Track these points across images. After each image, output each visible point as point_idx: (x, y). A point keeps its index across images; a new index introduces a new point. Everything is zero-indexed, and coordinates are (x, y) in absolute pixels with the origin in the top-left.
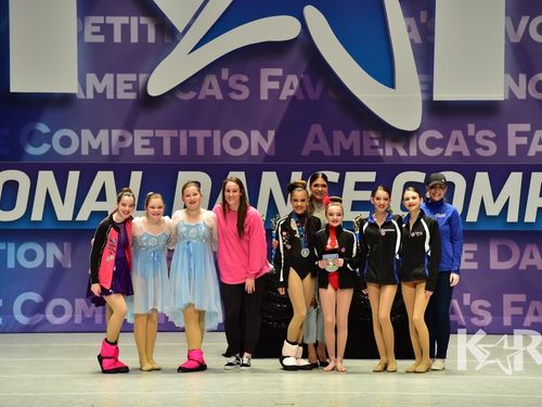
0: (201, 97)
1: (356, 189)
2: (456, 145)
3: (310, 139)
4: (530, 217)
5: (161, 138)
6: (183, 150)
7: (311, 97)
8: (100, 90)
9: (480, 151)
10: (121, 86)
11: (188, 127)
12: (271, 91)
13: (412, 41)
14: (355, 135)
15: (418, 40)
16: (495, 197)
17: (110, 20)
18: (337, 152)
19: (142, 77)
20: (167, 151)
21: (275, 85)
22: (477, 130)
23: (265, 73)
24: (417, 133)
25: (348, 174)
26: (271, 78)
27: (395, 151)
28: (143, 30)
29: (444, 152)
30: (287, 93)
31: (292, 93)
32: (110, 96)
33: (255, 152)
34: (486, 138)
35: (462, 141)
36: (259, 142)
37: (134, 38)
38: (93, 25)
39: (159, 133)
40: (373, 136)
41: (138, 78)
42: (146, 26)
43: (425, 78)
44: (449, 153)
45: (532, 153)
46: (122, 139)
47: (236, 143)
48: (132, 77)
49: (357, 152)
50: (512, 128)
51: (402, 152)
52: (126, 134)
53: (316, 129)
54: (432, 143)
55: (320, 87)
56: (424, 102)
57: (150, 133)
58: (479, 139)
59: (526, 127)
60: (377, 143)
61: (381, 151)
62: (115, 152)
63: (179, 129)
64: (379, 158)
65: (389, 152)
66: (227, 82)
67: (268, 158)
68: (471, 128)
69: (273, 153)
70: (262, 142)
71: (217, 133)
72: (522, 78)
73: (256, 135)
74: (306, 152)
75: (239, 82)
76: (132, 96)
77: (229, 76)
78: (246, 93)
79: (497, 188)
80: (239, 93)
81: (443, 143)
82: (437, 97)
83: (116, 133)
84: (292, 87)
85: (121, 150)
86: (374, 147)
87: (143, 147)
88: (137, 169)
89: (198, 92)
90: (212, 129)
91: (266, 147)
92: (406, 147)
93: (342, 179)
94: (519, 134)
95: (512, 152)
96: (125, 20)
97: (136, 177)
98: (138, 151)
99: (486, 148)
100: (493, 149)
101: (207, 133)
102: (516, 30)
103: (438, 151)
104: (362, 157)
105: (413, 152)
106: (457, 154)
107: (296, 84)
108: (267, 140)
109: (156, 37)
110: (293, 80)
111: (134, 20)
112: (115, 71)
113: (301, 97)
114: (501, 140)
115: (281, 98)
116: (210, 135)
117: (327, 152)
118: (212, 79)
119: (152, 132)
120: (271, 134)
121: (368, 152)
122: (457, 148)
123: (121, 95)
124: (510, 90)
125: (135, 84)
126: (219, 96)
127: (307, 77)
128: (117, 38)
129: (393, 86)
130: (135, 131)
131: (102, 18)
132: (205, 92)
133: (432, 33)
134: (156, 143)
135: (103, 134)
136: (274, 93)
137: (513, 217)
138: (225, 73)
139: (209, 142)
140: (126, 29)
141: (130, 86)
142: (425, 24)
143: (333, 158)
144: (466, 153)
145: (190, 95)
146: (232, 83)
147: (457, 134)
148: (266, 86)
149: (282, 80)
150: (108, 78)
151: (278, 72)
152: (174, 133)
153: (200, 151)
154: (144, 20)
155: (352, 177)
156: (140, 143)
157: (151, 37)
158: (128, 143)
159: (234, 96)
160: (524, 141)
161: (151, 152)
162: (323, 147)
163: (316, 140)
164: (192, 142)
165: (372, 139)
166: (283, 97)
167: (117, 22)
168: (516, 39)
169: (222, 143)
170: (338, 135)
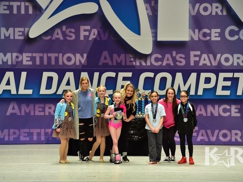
0: (54, 38)
1: (123, 80)
2: (168, 61)
3: (102, 58)
4: (200, 92)
5: (35, 57)
6: (45, 62)
7: (103, 39)
8: (7, 35)
9: (178, 63)
10: (17, 34)
11: (48, 52)
12: (85, 36)
13: (148, 14)
14: (123, 56)
15: (151, 14)
16: (185, 83)
17: (11, 3)
18: (115, 64)
19: (27, 29)
20: (38, 63)
21: (87, 33)
22: (177, 54)
23: (82, 28)
24: (150, 55)
25: (119, 73)
26: (85, 30)
27: (140, 63)
28: (27, 8)
29: (162, 64)
30: (92, 37)
31: (94, 37)
32: (12, 38)
33: (78, 63)
34: (181, 57)
35: (170, 59)
36: (79, 59)
37: (23, 12)
38: (4, 5)
39: (34, 55)
40: (131, 56)
41: (24, 29)
42: (28, 6)
43: (154, 30)
44: (164, 64)
45: (201, 64)
46: (17, 57)
47: (69, 59)
48: (22, 29)
49: (123, 64)
50: (192, 53)
51: (144, 64)
52: (19, 55)
53: (105, 53)
54: (157, 60)
55: (107, 34)
56: (153, 41)
57: (30, 55)
58: (178, 58)
59: (198, 53)
60: (132, 59)
61: (134, 63)
62: (14, 63)
63: (43, 53)
64: (133, 66)
65: (138, 64)
66: (65, 31)
67: (83, 66)
68: (174, 53)
69: (86, 64)
70: (81, 59)
71: (61, 55)
72: (197, 31)
73: (78, 56)
74: (100, 64)
75: (70, 32)
76: (22, 38)
77: (66, 29)
78: (74, 37)
79: (185, 80)
80: (71, 37)
81: (162, 60)
82: (159, 39)
83: (15, 55)
84: (94, 34)
85: (17, 62)
86: (131, 61)
87: (27, 61)
88: (24, 71)
89: (52, 36)
90: (59, 53)
91: (83, 61)
92: (146, 62)
93: (117, 75)
94: (195, 56)
95: (192, 64)
96: (19, 3)
97: (24, 75)
98: (25, 63)
99: (181, 62)
100: (184, 62)
101: (56, 55)
102: (194, 9)
103: (159, 63)
104: (126, 66)
105: (149, 64)
106: (168, 65)
107: (96, 33)
108: (83, 58)
109: (33, 11)
110: (95, 31)
111: (23, 4)
112: (14, 27)
113: (99, 39)
114: (187, 59)
115: (89, 39)
116: (57, 56)
117: (110, 64)
118: (58, 30)
119: (31, 54)
120: (85, 55)
121: (128, 64)
122: (168, 62)
123: (17, 37)
124: (191, 36)
125: (23, 32)
126: (62, 38)
127: (101, 30)
128: (15, 12)
129: (139, 34)
130: (24, 54)
131: (8, 3)
132: (55, 36)
133: (157, 11)
134: (33, 59)
135: (9, 55)
136: (86, 37)
137: (192, 92)
138: (64, 28)
139: (57, 59)
140: (19, 8)
141: (21, 34)
142: (154, 7)
143: (113, 66)
144: (172, 64)
145: (48, 38)
146: (67, 32)
147: (168, 56)
148: (83, 34)
149: (90, 31)
150: (11, 30)
151: (88, 28)
152: (41, 55)
153: (53, 63)
154: (27, 4)
155: (121, 75)
156: (25, 59)
157: (31, 11)
158: (20, 59)
159: (68, 38)
160: (197, 59)
161: (30, 63)
162: (109, 61)
163: (105, 58)
164: (49, 59)
165: (130, 58)
166: (90, 39)
167: (15, 4)
168: (194, 13)
169: (63, 59)
170: (115, 56)
